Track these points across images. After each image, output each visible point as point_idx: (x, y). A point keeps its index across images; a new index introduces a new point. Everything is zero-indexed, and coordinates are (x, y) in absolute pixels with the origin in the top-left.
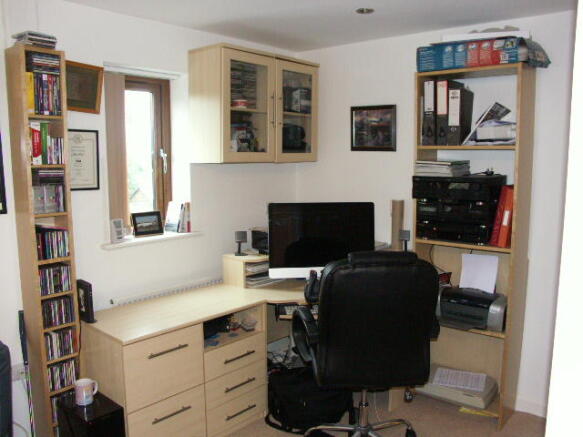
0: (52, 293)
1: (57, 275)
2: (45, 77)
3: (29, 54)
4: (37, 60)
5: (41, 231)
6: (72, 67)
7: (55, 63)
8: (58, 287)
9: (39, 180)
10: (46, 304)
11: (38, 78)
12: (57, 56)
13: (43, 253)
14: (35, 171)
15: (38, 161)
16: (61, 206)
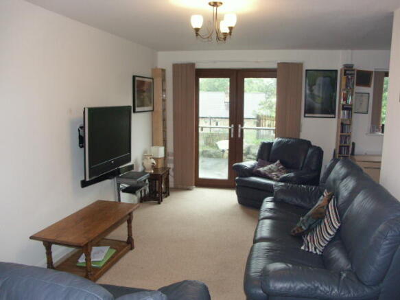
0: (343, 144)
1: (346, 138)
2: (349, 77)
3: (345, 71)
4: (347, 72)
5: (342, 124)
6: (359, 72)
7: (353, 72)
8: (345, 143)
9: (344, 108)
10: (340, 147)
11: (347, 77)
12: (354, 70)
13: (342, 131)
14: (343, 105)
15: (344, 103)
16: (350, 116)
